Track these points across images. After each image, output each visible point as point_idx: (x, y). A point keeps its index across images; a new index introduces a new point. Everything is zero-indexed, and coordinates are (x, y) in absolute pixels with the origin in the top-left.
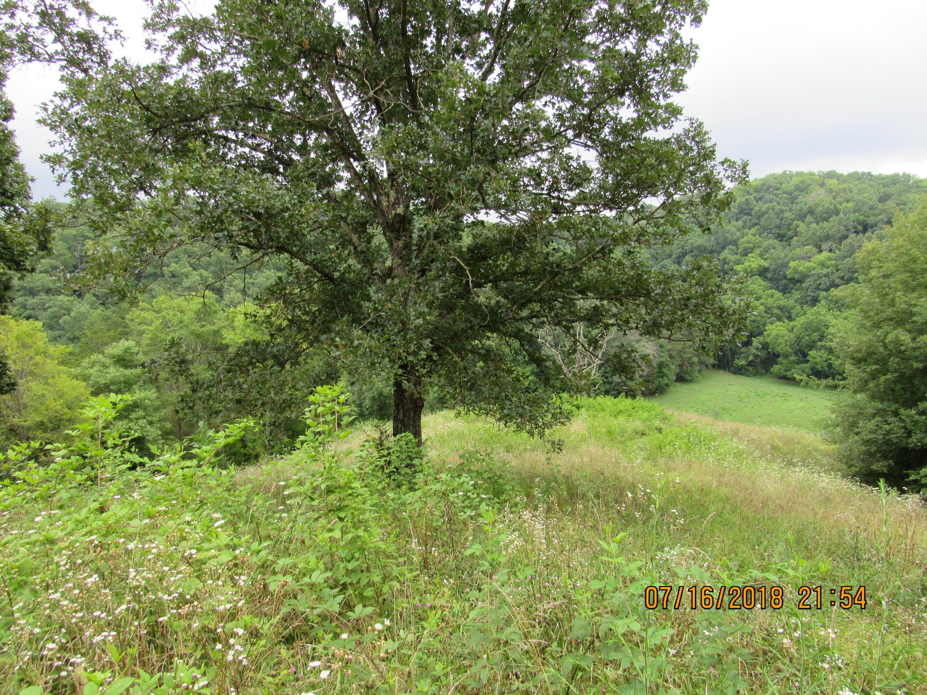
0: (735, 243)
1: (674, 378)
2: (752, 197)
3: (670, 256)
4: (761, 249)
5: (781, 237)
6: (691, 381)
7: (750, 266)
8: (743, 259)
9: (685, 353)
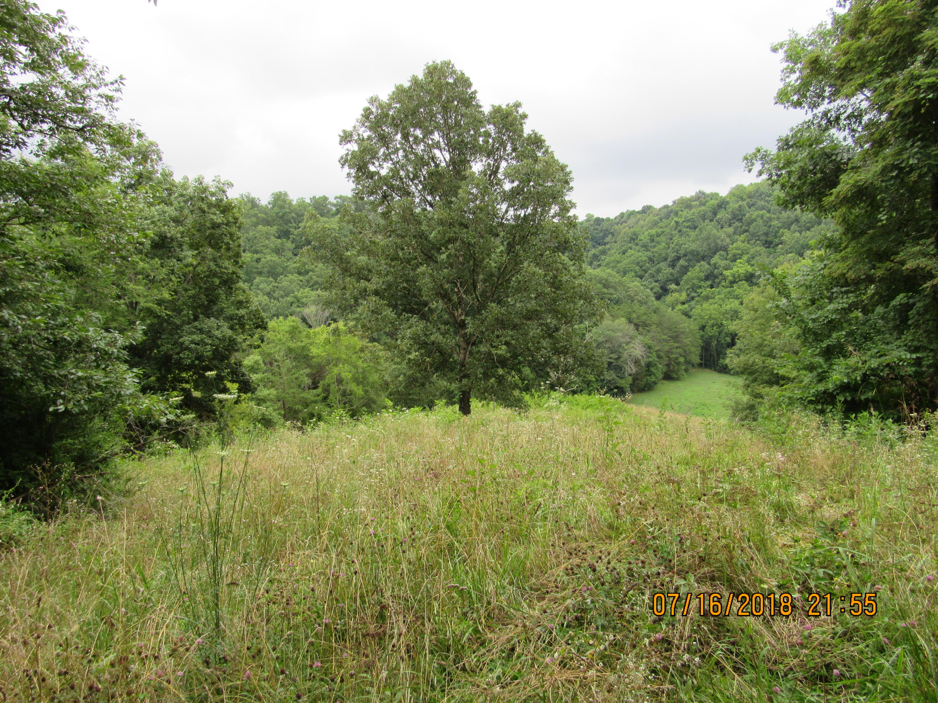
0: (725, 249)
1: (661, 376)
2: (745, 203)
3: (666, 259)
4: (749, 255)
5: (768, 244)
6: (678, 379)
7: (738, 271)
8: (732, 264)
9: (672, 353)
